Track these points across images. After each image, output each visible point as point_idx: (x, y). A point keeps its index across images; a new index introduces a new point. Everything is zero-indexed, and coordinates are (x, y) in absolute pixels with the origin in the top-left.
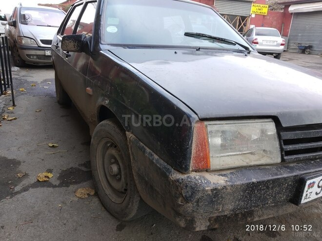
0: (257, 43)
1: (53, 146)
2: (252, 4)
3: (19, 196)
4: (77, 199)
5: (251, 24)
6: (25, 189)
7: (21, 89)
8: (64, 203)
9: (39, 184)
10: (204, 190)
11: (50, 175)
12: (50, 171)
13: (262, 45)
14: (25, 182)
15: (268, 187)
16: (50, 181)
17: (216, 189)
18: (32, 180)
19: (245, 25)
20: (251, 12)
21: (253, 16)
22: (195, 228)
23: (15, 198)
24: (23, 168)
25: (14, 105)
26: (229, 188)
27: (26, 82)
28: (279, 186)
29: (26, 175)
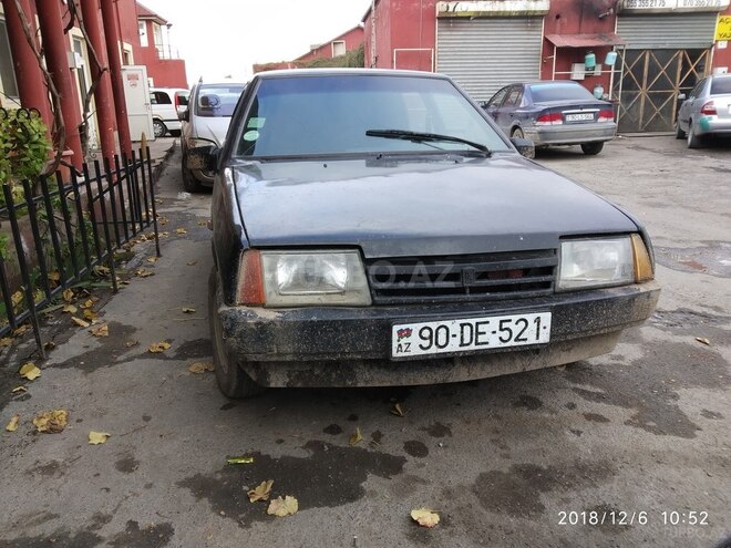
0: (713, 112)
1: (188, 311)
2: (718, 19)
3: (119, 366)
4: (188, 374)
5: (717, 64)
6: (129, 360)
7: (179, 230)
8: (170, 377)
9: (150, 354)
10: (245, 323)
11: (167, 346)
12: (169, 341)
13: (725, 114)
14: (133, 352)
15: (337, 330)
16: (165, 352)
17: (260, 323)
18: (142, 350)
19: (700, 68)
20: (716, 37)
21: (722, 45)
22: (269, 383)
23: (113, 368)
24: (136, 337)
25: (159, 255)
26: (278, 324)
27: (194, 217)
28: (355, 330)
29: (137, 344)
